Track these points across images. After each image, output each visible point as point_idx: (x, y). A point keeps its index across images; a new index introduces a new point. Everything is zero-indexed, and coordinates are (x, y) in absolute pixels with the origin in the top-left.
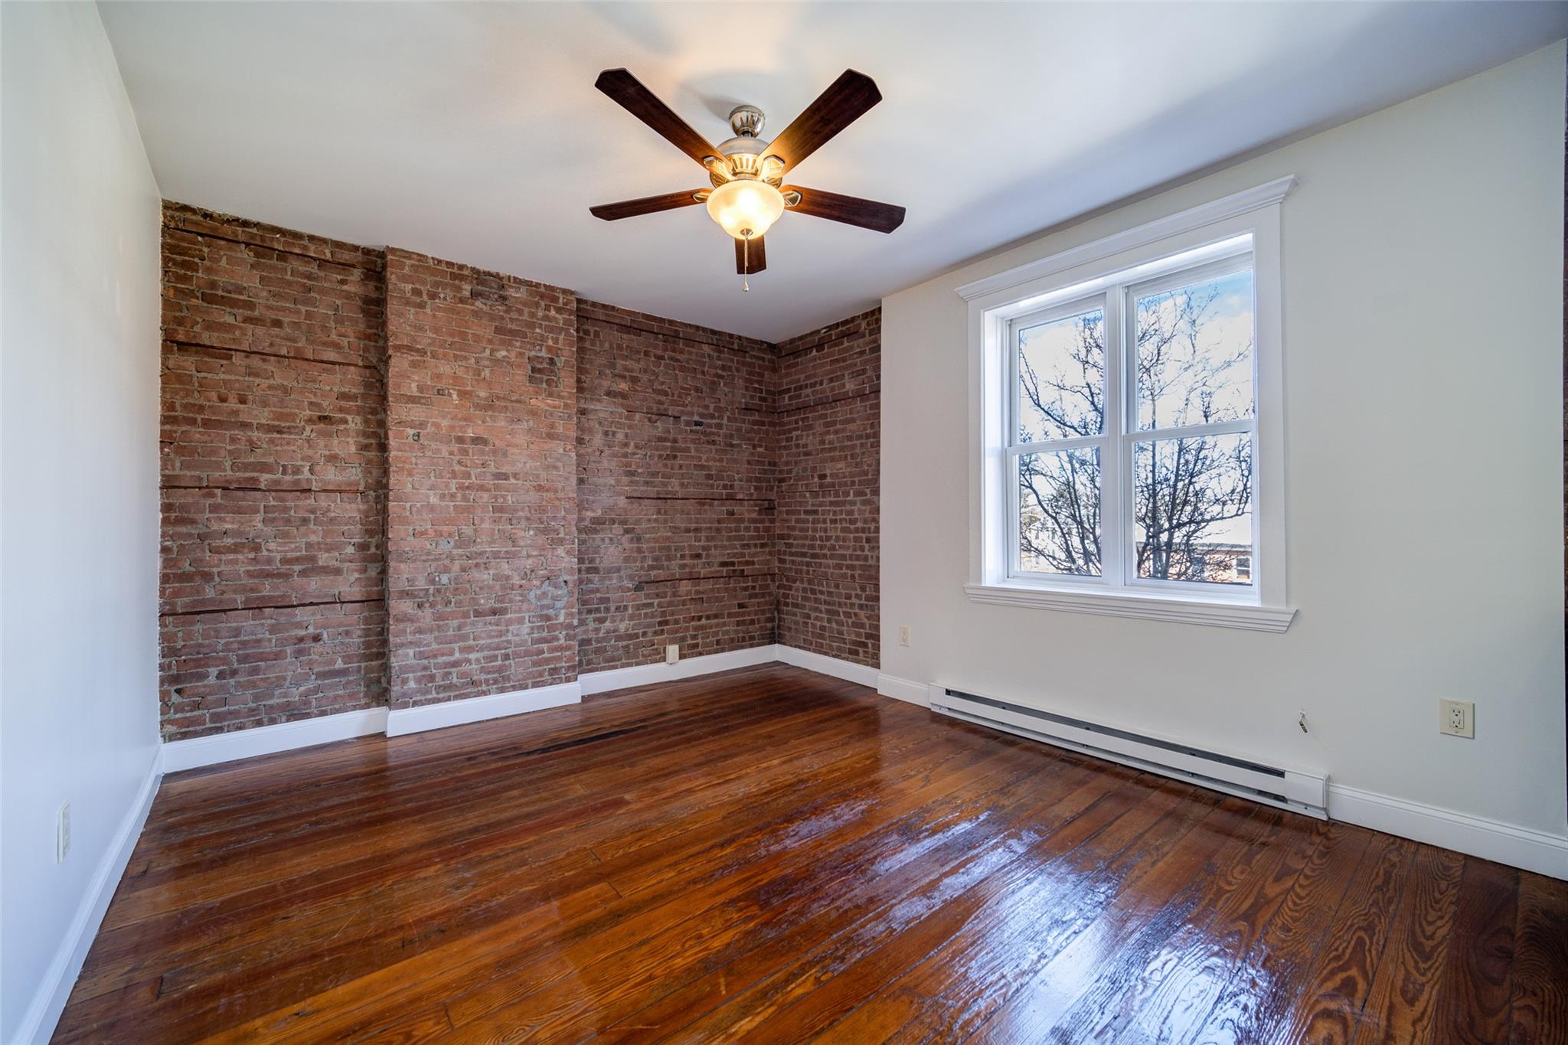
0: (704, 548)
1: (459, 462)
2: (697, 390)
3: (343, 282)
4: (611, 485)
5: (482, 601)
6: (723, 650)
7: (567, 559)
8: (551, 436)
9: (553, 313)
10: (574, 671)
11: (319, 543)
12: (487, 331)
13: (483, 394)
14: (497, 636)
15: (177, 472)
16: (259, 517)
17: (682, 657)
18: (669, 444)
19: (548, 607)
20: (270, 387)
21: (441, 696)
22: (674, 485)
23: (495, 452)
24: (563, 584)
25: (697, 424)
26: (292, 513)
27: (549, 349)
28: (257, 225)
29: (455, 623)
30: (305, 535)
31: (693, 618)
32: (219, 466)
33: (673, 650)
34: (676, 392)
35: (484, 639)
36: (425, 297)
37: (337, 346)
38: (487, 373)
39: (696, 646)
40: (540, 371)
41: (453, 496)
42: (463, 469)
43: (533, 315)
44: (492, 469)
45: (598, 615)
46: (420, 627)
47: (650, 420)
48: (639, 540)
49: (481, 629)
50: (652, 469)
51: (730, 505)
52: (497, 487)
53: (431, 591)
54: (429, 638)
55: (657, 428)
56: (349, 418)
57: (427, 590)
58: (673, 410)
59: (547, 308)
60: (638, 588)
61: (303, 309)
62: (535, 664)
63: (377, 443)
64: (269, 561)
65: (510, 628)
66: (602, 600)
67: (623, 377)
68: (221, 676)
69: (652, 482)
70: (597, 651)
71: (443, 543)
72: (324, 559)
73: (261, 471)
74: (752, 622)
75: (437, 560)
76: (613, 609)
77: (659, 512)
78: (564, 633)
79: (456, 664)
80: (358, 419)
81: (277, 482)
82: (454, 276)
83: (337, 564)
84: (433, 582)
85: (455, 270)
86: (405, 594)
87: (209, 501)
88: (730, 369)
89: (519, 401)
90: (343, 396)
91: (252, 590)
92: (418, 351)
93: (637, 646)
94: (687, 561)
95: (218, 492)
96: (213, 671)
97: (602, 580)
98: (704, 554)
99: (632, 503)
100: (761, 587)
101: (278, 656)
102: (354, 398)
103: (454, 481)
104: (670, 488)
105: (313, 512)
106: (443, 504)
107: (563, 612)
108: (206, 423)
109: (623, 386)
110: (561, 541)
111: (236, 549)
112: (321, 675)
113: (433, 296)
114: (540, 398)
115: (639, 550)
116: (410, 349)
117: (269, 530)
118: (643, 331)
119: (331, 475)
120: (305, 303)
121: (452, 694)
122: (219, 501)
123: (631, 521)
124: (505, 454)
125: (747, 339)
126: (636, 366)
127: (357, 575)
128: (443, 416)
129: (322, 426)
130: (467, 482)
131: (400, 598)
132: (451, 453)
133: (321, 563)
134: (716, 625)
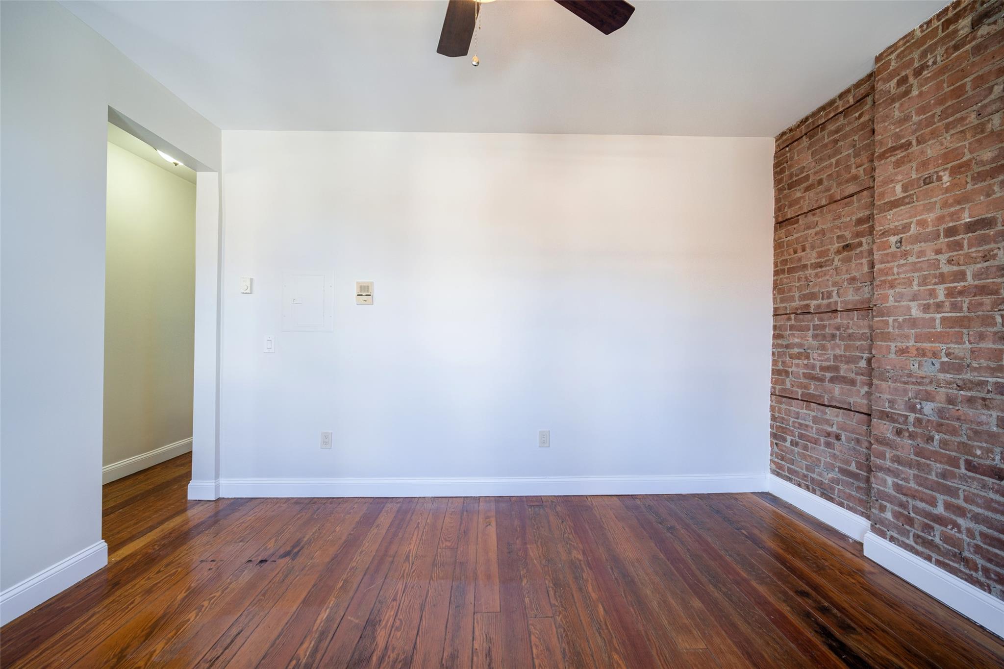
1: (950, 261)
3: (860, 116)
5: (979, 452)
11: (841, 356)
15: (778, 306)
16: (810, 333)
20: (817, 234)
26: (827, 330)
30: (833, 349)
32: (792, 299)
35: (978, 505)
36: (912, 80)
41: (939, 306)
42: (955, 268)
46: (898, 456)
53: (911, 419)
56: (864, 240)
57: (907, 417)
61: (833, 160)
64: (813, 367)
68: (792, 443)
71: (927, 361)
72: (845, 370)
73: (811, 299)
75: (919, 384)
79: (940, 521)
81: (819, 306)
82: (948, 24)
83: (853, 375)
85: (950, 14)
86: (885, 416)
87: (789, 323)
91: (805, 387)
95: (793, 316)
96: (789, 438)
101: (817, 442)
103: (942, 286)
105: (838, 329)
106: (927, 316)
111: (798, 356)
112: (842, 471)
113: (920, 71)
117: (815, 343)
120: (834, 155)
122: (793, 322)
127: (866, 388)
128: (930, 208)
129: (845, 253)
130: (960, 285)
131: (881, 418)
132: (938, 252)
133: (842, 373)
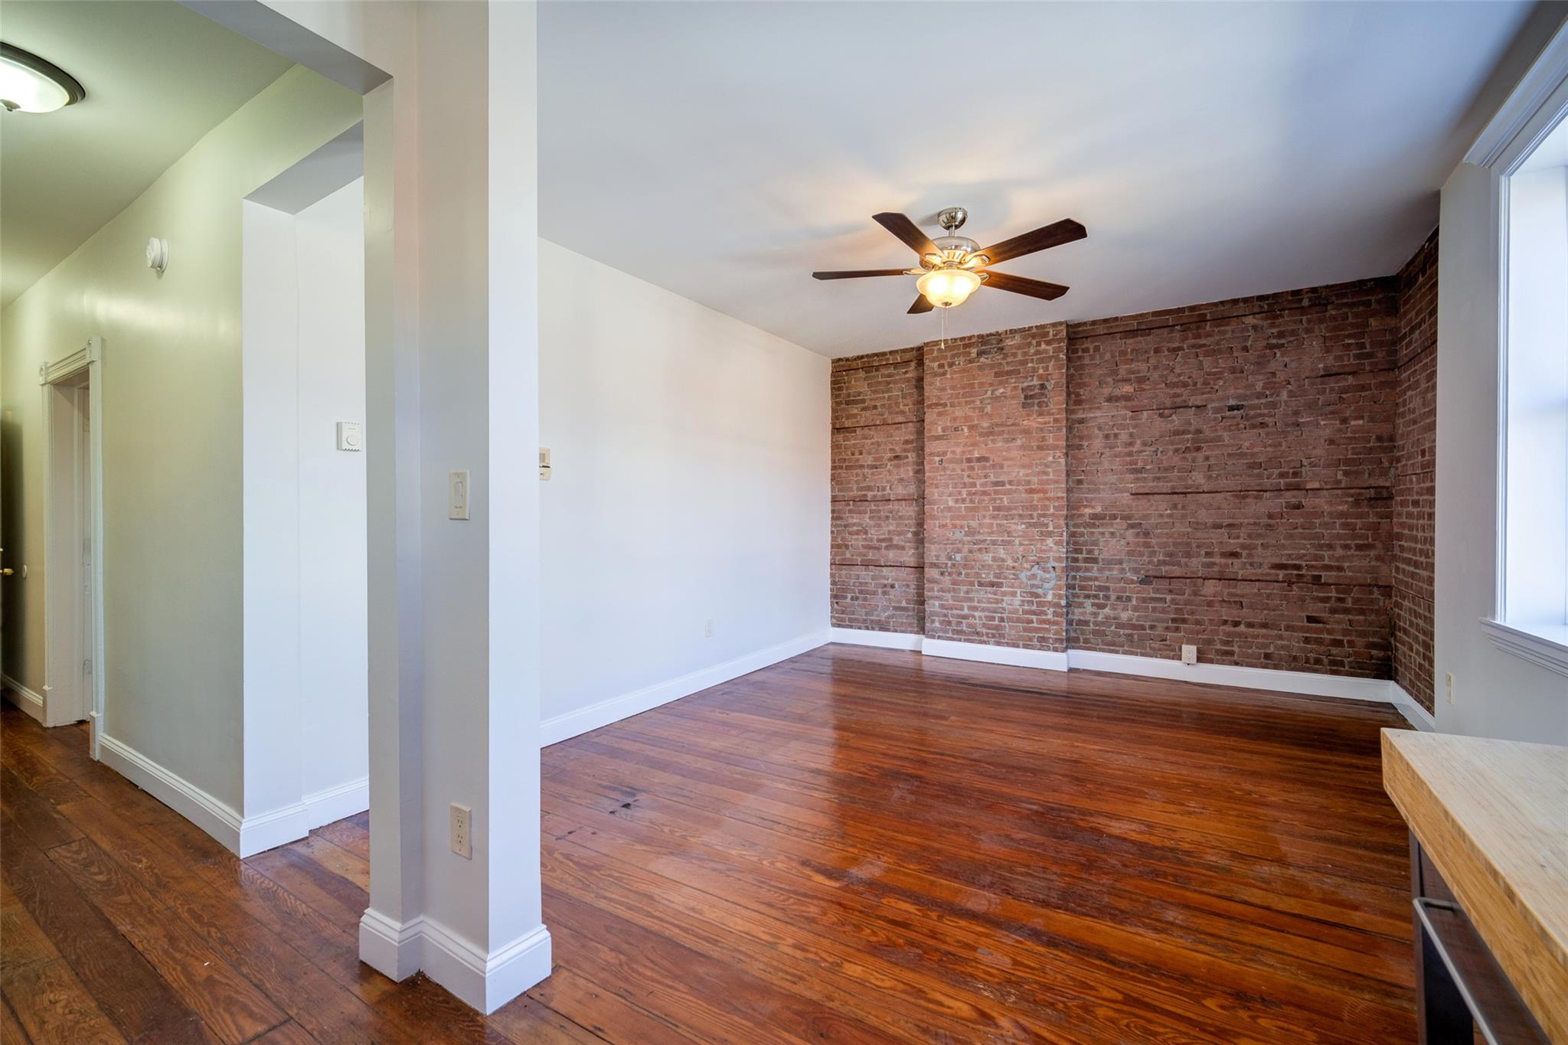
0: (1243, 546)
1: (969, 476)
2: (1233, 371)
3: (906, 373)
4: (1112, 483)
5: (984, 575)
6: (1276, 667)
7: (1055, 548)
8: (1040, 448)
9: (1043, 346)
10: (1062, 644)
11: (894, 531)
12: (988, 377)
13: (985, 425)
14: (994, 603)
15: (836, 494)
16: (867, 516)
17: (1200, 660)
18: (1189, 436)
19: (1038, 587)
20: (872, 444)
21: (955, 636)
22: (1198, 478)
23: (993, 466)
24: (1051, 569)
25: (1231, 408)
26: (882, 513)
27: (1040, 377)
28: (867, 356)
29: (964, 588)
30: (888, 526)
31: (1225, 622)
32: (851, 489)
33: (1189, 651)
34: (1200, 381)
35: (985, 603)
36: (946, 367)
37: (903, 412)
38: (989, 409)
39: (1232, 653)
40: (1032, 397)
41: (964, 500)
42: (971, 480)
43: (1025, 354)
44: (992, 479)
45: (1096, 601)
46: (942, 588)
47: (1161, 415)
48: (1147, 534)
49: (982, 595)
50: (1165, 464)
51: (1294, 497)
52: (996, 492)
53: (949, 565)
54: (948, 595)
55: (1173, 421)
56: (909, 455)
57: (947, 564)
58: (1198, 400)
59: (1039, 344)
60: (1146, 580)
61: (886, 395)
62: (1025, 630)
63: (920, 471)
64: (871, 540)
65: (1005, 598)
66: (1100, 588)
67: (1127, 380)
68: (852, 599)
69: (1164, 477)
70: (1095, 633)
71: (957, 531)
72: (896, 540)
73: (868, 491)
74: (1338, 643)
75: (953, 544)
76: (1113, 597)
77: (1175, 507)
78: (1052, 610)
79: (965, 617)
80: (914, 455)
81: (875, 496)
82: (966, 346)
83: (903, 543)
84: (950, 558)
85: (967, 342)
86: (934, 565)
87: (848, 508)
88: (1293, 333)
89: (1013, 425)
90: (906, 442)
91: (864, 555)
92: (942, 405)
93: (1142, 639)
94: (1217, 560)
95: (851, 503)
96: (849, 596)
97: (1100, 570)
98: (1244, 553)
99: (1138, 499)
100: (1356, 601)
101: (875, 593)
102: (911, 442)
103: (965, 489)
104: (1190, 482)
105: (891, 513)
106: (957, 505)
107: (1051, 592)
108: (847, 468)
109: (1128, 389)
110: (1050, 534)
111: (858, 533)
112: (896, 608)
113: (951, 365)
114: (1032, 418)
115: (1147, 545)
116: (937, 405)
117: (872, 523)
118: (1153, 329)
119: (900, 491)
120: (887, 392)
121: (963, 637)
122: (851, 507)
123: (1136, 516)
124: (1002, 467)
125: (1327, 287)
126: (1143, 366)
127: (913, 551)
128: (958, 445)
129: (896, 462)
130: (974, 490)
131: (931, 567)
132: (963, 470)
133: (895, 542)
134: (1264, 636)
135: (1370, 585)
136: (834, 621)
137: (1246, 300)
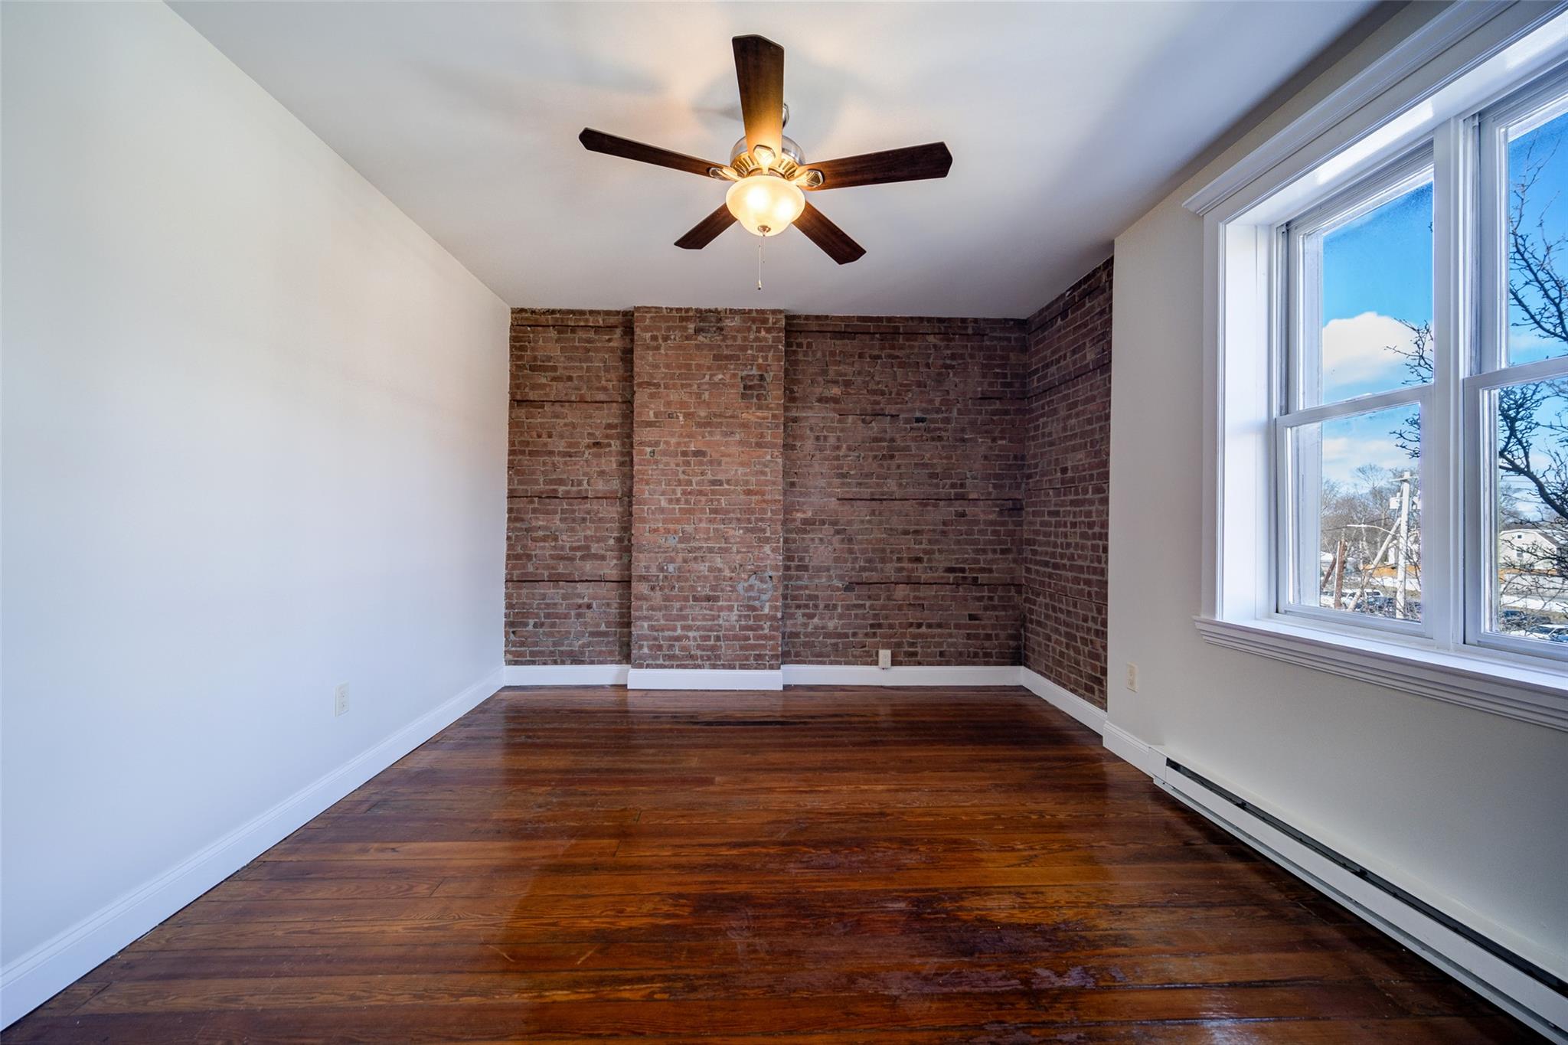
0: (926, 552)
1: (684, 472)
2: (919, 384)
3: (610, 340)
4: (822, 487)
5: (699, 589)
6: (948, 663)
7: (772, 556)
8: (759, 445)
9: (763, 333)
10: (777, 660)
11: (591, 536)
12: (708, 361)
13: (703, 414)
14: (710, 620)
15: (516, 487)
16: (558, 516)
17: (894, 663)
18: (885, 444)
19: (755, 599)
20: (566, 425)
21: (667, 663)
22: (891, 485)
23: (711, 463)
24: (768, 578)
25: (918, 420)
26: (577, 514)
27: (759, 367)
28: (560, 311)
29: (677, 605)
30: (584, 530)
31: (911, 625)
32: (536, 482)
33: (885, 655)
34: (895, 390)
35: (700, 621)
36: (660, 341)
37: (605, 389)
38: (706, 396)
39: (915, 654)
40: (751, 388)
41: (678, 501)
42: (687, 477)
43: (745, 339)
44: (709, 477)
45: (807, 611)
46: (652, 605)
47: (864, 421)
48: (850, 540)
49: (696, 610)
50: (866, 470)
51: (960, 506)
52: (713, 492)
53: (661, 577)
54: (659, 614)
55: (872, 428)
56: (612, 442)
57: (658, 576)
58: (891, 409)
59: (758, 330)
60: (849, 588)
61: (585, 365)
62: (742, 648)
63: (627, 460)
64: (562, 548)
65: (722, 614)
66: (810, 597)
67: (836, 382)
68: (535, 626)
69: (866, 483)
70: (805, 645)
71: (670, 537)
72: (595, 548)
73: (559, 484)
74: (988, 637)
75: (666, 552)
76: (821, 606)
77: (873, 513)
78: (768, 623)
79: (678, 639)
80: (618, 443)
81: (568, 492)
82: (682, 319)
83: (603, 552)
84: (662, 570)
85: (683, 314)
86: (643, 578)
87: (531, 506)
88: (962, 356)
89: (732, 417)
90: (609, 426)
91: (553, 568)
92: (654, 385)
93: (846, 646)
94: (905, 565)
95: (536, 499)
96: (531, 622)
97: (810, 578)
98: (926, 558)
99: (843, 504)
100: (1001, 598)
101: (566, 616)
102: (615, 427)
103: (680, 488)
104: (886, 489)
105: (588, 513)
106: (671, 506)
107: (767, 604)
108: (531, 453)
109: (836, 391)
110: (767, 540)
111: (544, 539)
112: (592, 634)
113: (666, 339)
114: (751, 411)
115: (851, 551)
116: (649, 384)
117: (563, 526)
118: (858, 333)
119: (601, 486)
120: (585, 361)
121: (675, 663)
122: (536, 505)
123: (841, 522)
124: (719, 464)
125: (985, 320)
126: (849, 370)
127: (615, 561)
128: (672, 435)
129: (595, 449)
130: (689, 488)
131: (639, 581)
132: (677, 465)
133: (593, 551)
134: (940, 636)
135: (1009, 584)
136: (510, 657)
137: (929, 320)
